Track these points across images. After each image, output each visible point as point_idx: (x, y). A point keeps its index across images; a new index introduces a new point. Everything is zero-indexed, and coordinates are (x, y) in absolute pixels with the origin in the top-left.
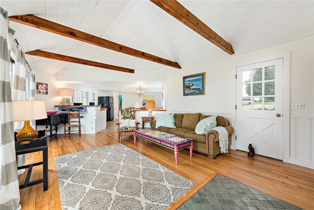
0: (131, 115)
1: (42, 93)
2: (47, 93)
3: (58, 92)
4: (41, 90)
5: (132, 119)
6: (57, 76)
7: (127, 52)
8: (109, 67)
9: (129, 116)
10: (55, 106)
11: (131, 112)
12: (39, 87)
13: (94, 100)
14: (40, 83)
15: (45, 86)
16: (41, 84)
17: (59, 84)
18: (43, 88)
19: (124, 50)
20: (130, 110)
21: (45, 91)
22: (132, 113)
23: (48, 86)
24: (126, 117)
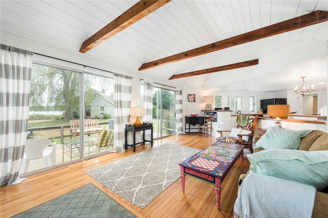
0: (247, 124)
1: (191, 101)
2: (194, 101)
3: (204, 99)
4: (190, 99)
5: (247, 130)
6: (204, 87)
7: (193, 54)
8: (219, 69)
9: (244, 126)
10: (202, 111)
11: (248, 120)
12: (189, 97)
13: (254, 104)
14: (189, 95)
15: (193, 96)
16: (191, 95)
17: (206, 93)
18: (192, 98)
19: (190, 54)
20: (249, 117)
21: (193, 100)
22: (249, 122)
23: (196, 96)
24: (240, 126)
